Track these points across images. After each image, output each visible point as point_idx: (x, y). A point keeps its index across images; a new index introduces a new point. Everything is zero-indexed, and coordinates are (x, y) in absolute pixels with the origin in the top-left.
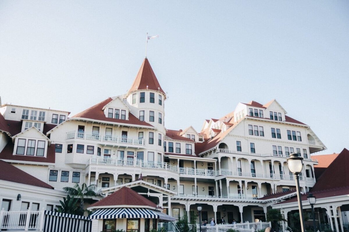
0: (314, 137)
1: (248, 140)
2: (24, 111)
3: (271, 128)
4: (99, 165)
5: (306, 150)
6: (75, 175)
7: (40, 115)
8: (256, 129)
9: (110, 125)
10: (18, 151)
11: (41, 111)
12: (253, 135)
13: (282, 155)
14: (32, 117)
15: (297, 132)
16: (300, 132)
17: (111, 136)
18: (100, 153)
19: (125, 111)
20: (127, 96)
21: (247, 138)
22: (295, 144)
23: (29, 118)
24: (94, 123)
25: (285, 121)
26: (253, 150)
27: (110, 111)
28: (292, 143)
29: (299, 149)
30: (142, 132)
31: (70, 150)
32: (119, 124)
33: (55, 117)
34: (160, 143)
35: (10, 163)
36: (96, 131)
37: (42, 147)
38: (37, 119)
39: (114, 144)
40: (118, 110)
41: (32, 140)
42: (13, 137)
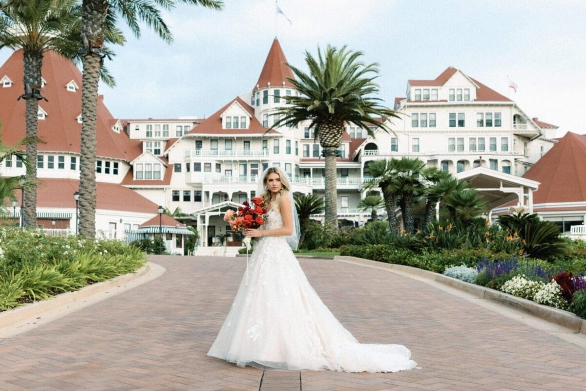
0: (525, 118)
1: (408, 135)
2: (148, 126)
3: (450, 114)
4: (212, 184)
5: (507, 138)
6: (197, 193)
7: (164, 129)
8: (424, 118)
9: (225, 137)
10: (138, 176)
11: (164, 124)
12: (418, 126)
13: (463, 150)
14: (156, 132)
15: (495, 113)
16: (500, 113)
17: (231, 149)
18: (220, 169)
19: (245, 117)
20: (254, 95)
21: (408, 132)
22: (487, 133)
23: (153, 134)
24: (209, 137)
25: (475, 100)
26: (417, 147)
27: (229, 120)
28: (482, 132)
29: (495, 138)
30: (266, 141)
31: (188, 169)
32: (235, 136)
33: (179, 129)
34: (289, 151)
35: (131, 188)
36: (214, 145)
37: (158, 170)
38: (162, 134)
39: (232, 159)
40: (237, 117)
41: (148, 164)
42: (131, 163)
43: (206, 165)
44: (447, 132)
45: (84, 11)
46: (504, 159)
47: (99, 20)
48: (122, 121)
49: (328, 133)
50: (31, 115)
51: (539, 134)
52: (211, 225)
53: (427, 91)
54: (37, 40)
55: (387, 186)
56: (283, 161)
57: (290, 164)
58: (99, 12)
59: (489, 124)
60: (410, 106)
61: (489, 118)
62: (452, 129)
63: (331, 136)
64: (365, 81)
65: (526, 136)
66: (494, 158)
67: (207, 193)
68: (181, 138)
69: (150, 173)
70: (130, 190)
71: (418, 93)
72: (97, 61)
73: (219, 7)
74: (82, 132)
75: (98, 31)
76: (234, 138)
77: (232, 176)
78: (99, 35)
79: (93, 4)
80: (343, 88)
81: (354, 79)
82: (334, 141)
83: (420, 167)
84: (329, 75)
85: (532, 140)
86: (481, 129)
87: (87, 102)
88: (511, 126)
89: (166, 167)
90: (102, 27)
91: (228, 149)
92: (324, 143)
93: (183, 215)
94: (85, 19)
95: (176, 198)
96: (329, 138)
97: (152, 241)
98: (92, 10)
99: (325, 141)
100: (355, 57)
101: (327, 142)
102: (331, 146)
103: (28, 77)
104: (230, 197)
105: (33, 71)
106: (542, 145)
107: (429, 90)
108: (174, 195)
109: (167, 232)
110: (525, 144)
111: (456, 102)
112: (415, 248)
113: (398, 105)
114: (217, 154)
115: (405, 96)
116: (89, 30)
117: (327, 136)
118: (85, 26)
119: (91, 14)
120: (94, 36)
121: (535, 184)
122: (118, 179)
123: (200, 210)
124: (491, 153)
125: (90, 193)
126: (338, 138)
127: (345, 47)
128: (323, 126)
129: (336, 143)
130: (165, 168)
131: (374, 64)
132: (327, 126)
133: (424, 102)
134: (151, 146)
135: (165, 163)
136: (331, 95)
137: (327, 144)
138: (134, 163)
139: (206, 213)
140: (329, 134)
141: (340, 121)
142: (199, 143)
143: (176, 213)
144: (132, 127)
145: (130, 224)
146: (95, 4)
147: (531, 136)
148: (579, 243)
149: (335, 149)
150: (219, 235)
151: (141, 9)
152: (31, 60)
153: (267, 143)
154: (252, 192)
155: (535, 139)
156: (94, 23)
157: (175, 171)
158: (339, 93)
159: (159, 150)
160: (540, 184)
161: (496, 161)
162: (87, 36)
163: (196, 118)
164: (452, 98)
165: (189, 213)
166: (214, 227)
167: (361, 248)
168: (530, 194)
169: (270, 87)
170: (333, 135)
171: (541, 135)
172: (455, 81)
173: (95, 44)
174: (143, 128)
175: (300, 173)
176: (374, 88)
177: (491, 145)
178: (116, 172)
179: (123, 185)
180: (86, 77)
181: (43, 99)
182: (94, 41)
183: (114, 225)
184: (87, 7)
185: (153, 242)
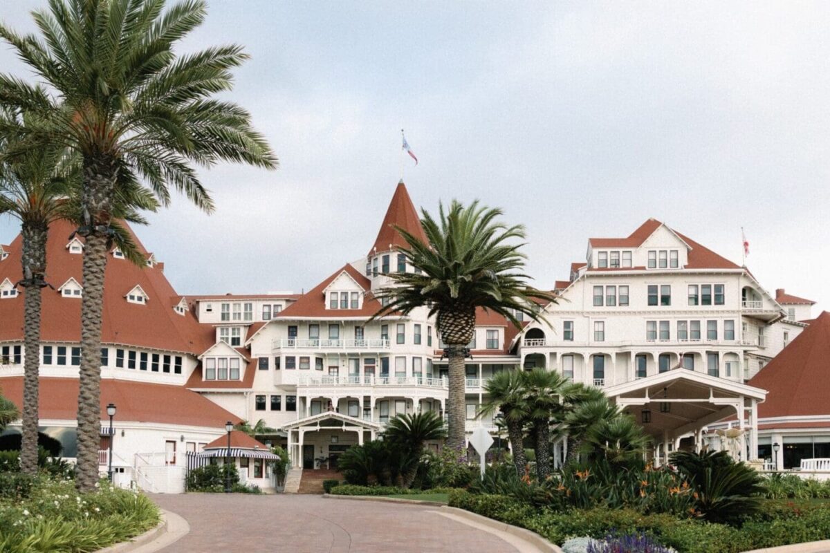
0: (760, 292)
1: (588, 317)
2: (223, 305)
3: (649, 286)
4: (311, 386)
5: (732, 321)
6: (289, 399)
7: (246, 309)
8: (611, 292)
9: (329, 321)
10: (208, 375)
11: (246, 302)
12: (602, 305)
13: (669, 338)
14: (235, 314)
15: (715, 285)
16: (723, 285)
17: (337, 338)
18: (322, 365)
19: (357, 293)
20: (370, 261)
21: (588, 313)
22: (704, 313)
23: (231, 316)
24: (306, 321)
25: (686, 267)
26: (601, 335)
27: (334, 297)
28: (696, 312)
29: (715, 322)
30: (387, 326)
31: (278, 366)
32: (343, 319)
33: (266, 309)
34: (418, 340)
35: (199, 392)
36: (314, 332)
37: (236, 367)
38: (242, 316)
39: (339, 351)
40: (347, 293)
41: (223, 359)
42: (199, 358)
43: (303, 360)
44: (644, 312)
45: (85, 175)
46: (729, 351)
47: (104, 187)
48: (188, 298)
49: (452, 324)
50: (32, 309)
51: (779, 316)
52: (308, 443)
53: (617, 255)
54: (40, 207)
55: (510, 410)
56: (410, 354)
57: (420, 358)
58: (105, 176)
59: (707, 301)
60: (592, 276)
61: (706, 292)
62: (653, 308)
63: (457, 329)
64: (504, 252)
65: (762, 317)
66: (714, 349)
67: (304, 399)
68: (268, 321)
69: (225, 371)
70: (197, 394)
71: (603, 257)
72: (102, 243)
73: (271, 165)
74: (82, 340)
75: (104, 202)
76: (341, 322)
77: (338, 376)
78: (104, 207)
79: (96, 166)
80: (472, 261)
81: (489, 248)
82: (461, 336)
83: (559, 384)
84: (453, 245)
85: (771, 324)
86: (695, 308)
87: (88, 298)
88: (739, 303)
89: (248, 363)
90: (109, 197)
91: (333, 338)
92: (447, 338)
93: (268, 430)
94: (87, 185)
95: (261, 406)
96: (454, 332)
97: (221, 468)
98: (96, 174)
99: (449, 335)
100: (491, 218)
101: (450, 338)
102: (456, 343)
103: (27, 257)
104: (335, 404)
105: (34, 248)
106: (786, 331)
107: (619, 252)
108: (258, 401)
109: (241, 456)
110: (760, 331)
111: (658, 270)
112: (537, 503)
113: (575, 274)
114: (318, 345)
115: (586, 261)
116: (92, 200)
117: (451, 328)
118: (86, 196)
119: (95, 179)
120: (98, 209)
121: (761, 394)
122: (181, 380)
123: (291, 423)
124: (709, 343)
125: (92, 423)
126: (467, 331)
127: (476, 202)
128: (446, 314)
129: (463, 338)
130: (245, 365)
131: (517, 227)
132: (450, 315)
133: (611, 271)
134: (227, 334)
135: (245, 358)
136: (456, 272)
137: (452, 340)
138: (204, 357)
139: (300, 428)
140: (453, 326)
141: (469, 307)
142: (293, 330)
143: (258, 428)
144: (203, 307)
145: (195, 443)
146: (99, 164)
147: (768, 318)
148: (810, 486)
149: (463, 346)
150: (318, 457)
151: (168, 168)
152: (32, 233)
153: (387, 329)
154: (365, 397)
155: (775, 322)
156: (98, 191)
157: (260, 368)
158: (468, 268)
159: (239, 339)
160: (768, 392)
161: (717, 354)
162: (89, 209)
163: (291, 293)
164: (653, 265)
165: (276, 427)
166: (312, 447)
167: (473, 498)
168: (754, 408)
169: (391, 250)
170: (460, 327)
171: (783, 316)
172: (658, 240)
173: (100, 220)
174: (217, 307)
175: (435, 371)
176: (519, 260)
177: (708, 331)
178: (178, 370)
179: (187, 388)
180: (87, 265)
181: (48, 286)
182: (98, 216)
183: (172, 444)
184: (89, 169)
185: (222, 470)
